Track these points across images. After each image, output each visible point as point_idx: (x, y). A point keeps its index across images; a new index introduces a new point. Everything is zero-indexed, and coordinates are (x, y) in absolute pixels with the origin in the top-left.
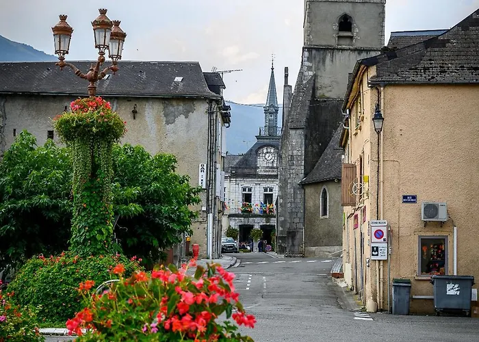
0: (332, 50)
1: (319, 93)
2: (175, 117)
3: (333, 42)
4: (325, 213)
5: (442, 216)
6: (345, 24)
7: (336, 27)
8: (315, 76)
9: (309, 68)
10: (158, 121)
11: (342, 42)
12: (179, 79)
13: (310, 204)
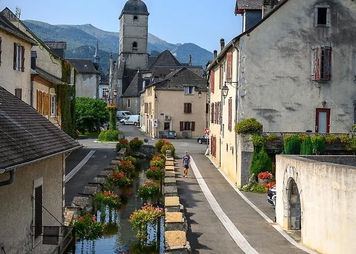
0: (131, 53)
1: (126, 67)
2: (86, 78)
3: (131, 51)
4: (129, 106)
5: (169, 118)
6: (135, 44)
7: (132, 46)
8: (125, 62)
9: (123, 59)
10: (81, 80)
11: (134, 50)
12: (86, 66)
13: (124, 103)
